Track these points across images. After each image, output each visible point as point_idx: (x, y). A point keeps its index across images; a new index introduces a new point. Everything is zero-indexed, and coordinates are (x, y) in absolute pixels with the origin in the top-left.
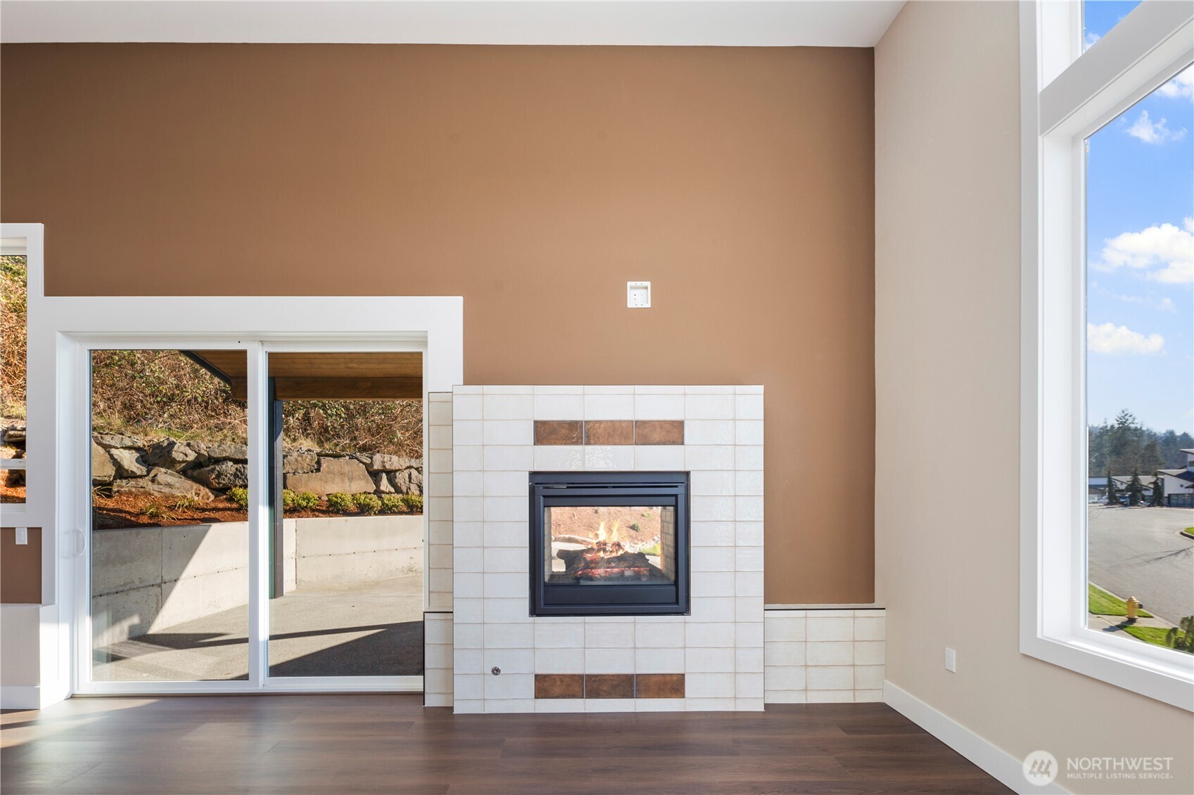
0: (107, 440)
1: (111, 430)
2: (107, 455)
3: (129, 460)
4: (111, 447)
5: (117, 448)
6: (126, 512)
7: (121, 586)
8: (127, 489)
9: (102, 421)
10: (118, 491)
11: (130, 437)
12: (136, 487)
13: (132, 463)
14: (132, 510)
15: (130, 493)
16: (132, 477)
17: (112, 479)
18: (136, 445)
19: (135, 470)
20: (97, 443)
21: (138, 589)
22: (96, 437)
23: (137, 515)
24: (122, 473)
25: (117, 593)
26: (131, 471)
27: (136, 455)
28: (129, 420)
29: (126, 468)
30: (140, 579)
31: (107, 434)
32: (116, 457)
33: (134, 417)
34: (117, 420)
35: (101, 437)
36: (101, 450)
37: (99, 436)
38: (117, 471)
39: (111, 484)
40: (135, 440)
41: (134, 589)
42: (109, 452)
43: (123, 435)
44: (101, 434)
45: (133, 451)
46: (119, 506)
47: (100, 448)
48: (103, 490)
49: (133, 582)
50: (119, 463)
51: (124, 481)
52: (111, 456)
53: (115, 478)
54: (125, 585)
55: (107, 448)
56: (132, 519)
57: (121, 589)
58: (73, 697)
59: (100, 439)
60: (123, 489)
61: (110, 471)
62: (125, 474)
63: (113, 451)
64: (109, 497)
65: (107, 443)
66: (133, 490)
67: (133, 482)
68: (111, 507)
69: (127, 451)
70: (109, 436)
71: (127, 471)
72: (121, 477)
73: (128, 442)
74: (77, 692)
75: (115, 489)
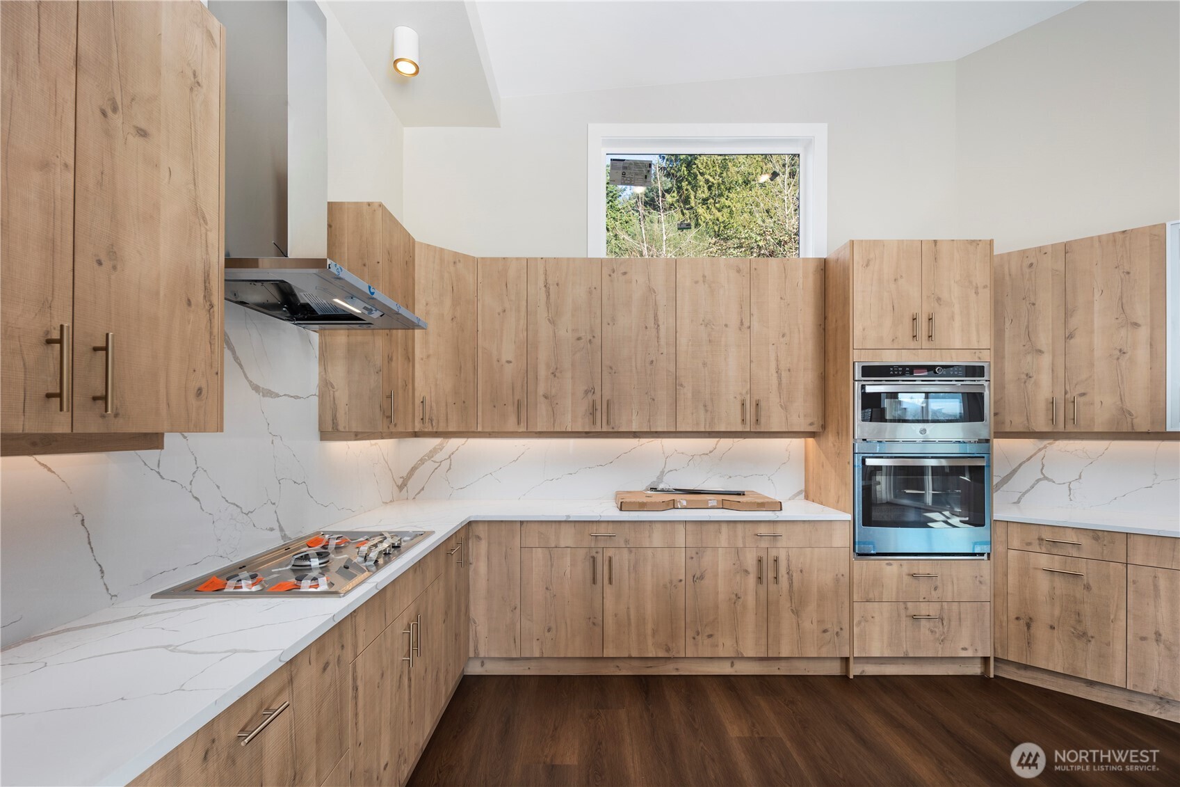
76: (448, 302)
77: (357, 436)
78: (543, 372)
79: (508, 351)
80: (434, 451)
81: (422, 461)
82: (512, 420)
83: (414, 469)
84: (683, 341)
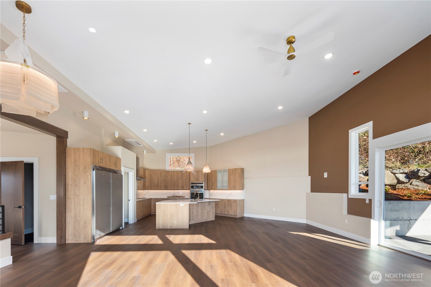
0: (395, 171)
1: (396, 168)
2: (394, 176)
3: (402, 177)
4: (396, 173)
5: (398, 174)
6: (399, 195)
7: (395, 218)
8: (401, 187)
9: (393, 165)
10: (398, 188)
11: (402, 169)
12: (404, 187)
13: (403, 178)
14: (402, 194)
15: (402, 189)
16: (403, 183)
17: (396, 184)
18: (405, 172)
19: (404, 181)
20: (391, 173)
21: (401, 220)
22: (391, 171)
23: (403, 196)
24: (399, 182)
25: (394, 220)
26: (403, 181)
27: (405, 175)
28: (403, 163)
29: (401, 180)
30: (402, 217)
31: (395, 169)
32: (397, 177)
33: (404, 162)
34: (398, 164)
35: (393, 171)
36: (392, 175)
37: (392, 170)
38: (397, 181)
39: (395, 186)
40: (404, 170)
41: (400, 220)
42: (395, 175)
43: (400, 169)
44: (393, 169)
45: (404, 174)
46: (398, 193)
47: (392, 174)
48: (392, 188)
49: (399, 218)
50: (398, 179)
51: (400, 184)
52: (396, 176)
53: (397, 184)
54: (397, 218)
55: (394, 174)
56: (401, 197)
57: (396, 219)
58: (379, 245)
59: (392, 171)
60: (399, 187)
61: (395, 181)
62: (401, 182)
63: (396, 175)
64: (395, 190)
65: (395, 172)
66: (403, 187)
67: (403, 185)
68: (395, 193)
69: (401, 174)
70: (395, 170)
71: (401, 181)
72: (399, 183)
73: (402, 171)
74: (380, 244)
75: (397, 187)
76: (149, 176)
77: (141, 190)
78: (160, 183)
79: (156, 181)
80: (148, 192)
81: (146, 193)
82: (156, 188)
83: (145, 194)
84: (175, 180)
